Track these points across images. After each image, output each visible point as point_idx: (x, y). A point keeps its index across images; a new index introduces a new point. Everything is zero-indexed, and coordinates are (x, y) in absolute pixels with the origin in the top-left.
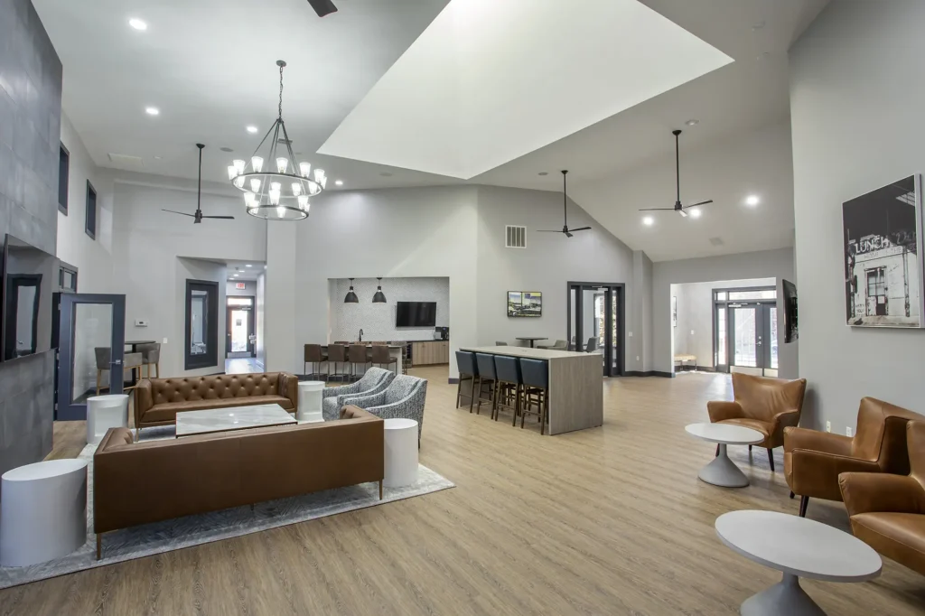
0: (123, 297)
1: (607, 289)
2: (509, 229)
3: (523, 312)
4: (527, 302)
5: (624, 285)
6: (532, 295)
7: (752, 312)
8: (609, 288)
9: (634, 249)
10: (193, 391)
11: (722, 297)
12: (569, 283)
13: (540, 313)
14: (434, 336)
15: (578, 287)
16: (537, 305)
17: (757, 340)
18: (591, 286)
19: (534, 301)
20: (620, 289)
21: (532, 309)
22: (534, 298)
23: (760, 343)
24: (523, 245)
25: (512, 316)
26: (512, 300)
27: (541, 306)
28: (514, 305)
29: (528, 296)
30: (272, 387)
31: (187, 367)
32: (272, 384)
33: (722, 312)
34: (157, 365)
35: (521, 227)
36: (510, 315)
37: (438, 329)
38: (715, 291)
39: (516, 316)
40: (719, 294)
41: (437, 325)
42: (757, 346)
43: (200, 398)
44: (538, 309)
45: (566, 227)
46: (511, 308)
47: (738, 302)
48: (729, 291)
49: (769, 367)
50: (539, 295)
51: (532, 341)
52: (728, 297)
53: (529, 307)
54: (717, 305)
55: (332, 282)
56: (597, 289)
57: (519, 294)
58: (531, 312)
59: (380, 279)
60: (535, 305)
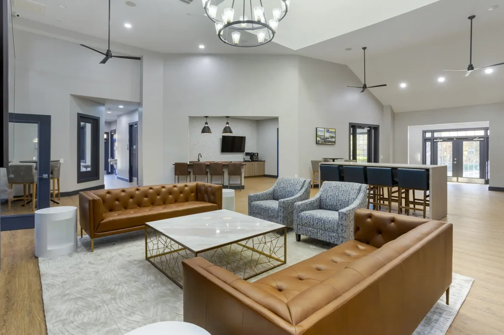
0: (49, 117)
1: (369, 129)
3: (325, 141)
4: (327, 135)
5: (379, 126)
6: (330, 130)
7: (450, 144)
8: (370, 127)
9: (384, 104)
10: (131, 200)
11: (428, 135)
12: (350, 124)
13: (334, 142)
14: (244, 159)
15: (354, 127)
16: (333, 137)
17: (453, 161)
18: (361, 126)
19: (332, 135)
20: (376, 128)
21: (330, 140)
22: (331, 132)
23: (455, 162)
25: (319, 144)
26: (319, 133)
27: (335, 138)
28: (320, 136)
29: (328, 131)
30: (193, 194)
31: (79, 181)
32: (192, 193)
33: (428, 144)
34: (58, 180)
36: (317, 143)
37: (247, 154)
38: (424, 132)
39: (321, 144)
40: (427, 133)
41: (246, 151)
42: (453, 164)
43: (137, 206)
44: (333, 140)
45: (365, 84)
46: (318, 139)
47: (441, 138)
48: (433, 132)
49: (462, 176)
50: (334, 130)
51: (334, 160)
52: (433, 135)
53: (328, 138)
54: (425, 140)
55: (192, 118)
56: (363, 128)
57: (323, 129)
58: (330, 142)
59: (227, 117)
60: (332, 137)
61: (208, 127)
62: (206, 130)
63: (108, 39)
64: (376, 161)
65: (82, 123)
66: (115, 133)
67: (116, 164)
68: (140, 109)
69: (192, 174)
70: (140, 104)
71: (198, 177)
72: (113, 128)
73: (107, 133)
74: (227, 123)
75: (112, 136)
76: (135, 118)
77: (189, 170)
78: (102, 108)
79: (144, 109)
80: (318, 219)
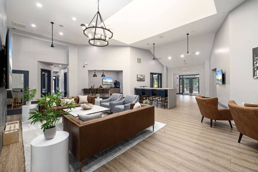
0: (28, 72)
1: (158, 75)
2: (137, 58)
3: (141, 80)
4: (141, 77)
6: (143, 75)
7: (188, 80)
9: (164, 65)
11: (181, 77)
12: (151, 73)
13: (144, 80)
15: (152, 74)
17: (190, 87)
18: (155, 74)
19: (143, 77)
20: (161, 74)
21: (143, 79)
22: (143, 76)
24: (141, 63)
26: (138, 77)
27: (144, 78)
28: (139, 78)
29: (142, 76)
31: (42, 96)
35: (140, 58)
36: (138, 80)
39: (139, 81)
44: (144, 79)
45: (154, 58)
46: (138, 79)
47: (185, 78)
49: (192, 93)
50: (144, 76)
51: (144, 87)
52: (183, 77)
53: (142, 79)
54: (180, 79)
55: (89, 71)
56: (156, 75)
57: (140, 75)
58: (142, 80)
59: (103, 70)
60: (143, 78)
61: (96, 75)
62: (95, 76)
63: (52, 38)
64: (161, 87)
65: (43, 73)
66: (59, 76)
67: (59, 89)
68: (68, 67)
69: (91, 93)
70: (68, 65)
71: (93, 94)
72: (58, 74)
73: (56, 77)
74: (103, 73)
75: (58, 78)
76: (66, 71)
77: (90, 91)
78: (52, 66)
79: (70, 67)
80: (119, 108)
